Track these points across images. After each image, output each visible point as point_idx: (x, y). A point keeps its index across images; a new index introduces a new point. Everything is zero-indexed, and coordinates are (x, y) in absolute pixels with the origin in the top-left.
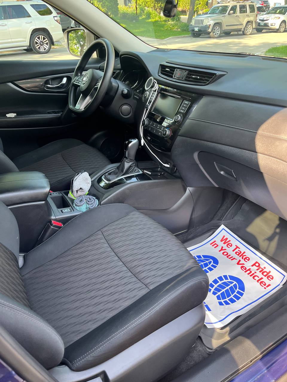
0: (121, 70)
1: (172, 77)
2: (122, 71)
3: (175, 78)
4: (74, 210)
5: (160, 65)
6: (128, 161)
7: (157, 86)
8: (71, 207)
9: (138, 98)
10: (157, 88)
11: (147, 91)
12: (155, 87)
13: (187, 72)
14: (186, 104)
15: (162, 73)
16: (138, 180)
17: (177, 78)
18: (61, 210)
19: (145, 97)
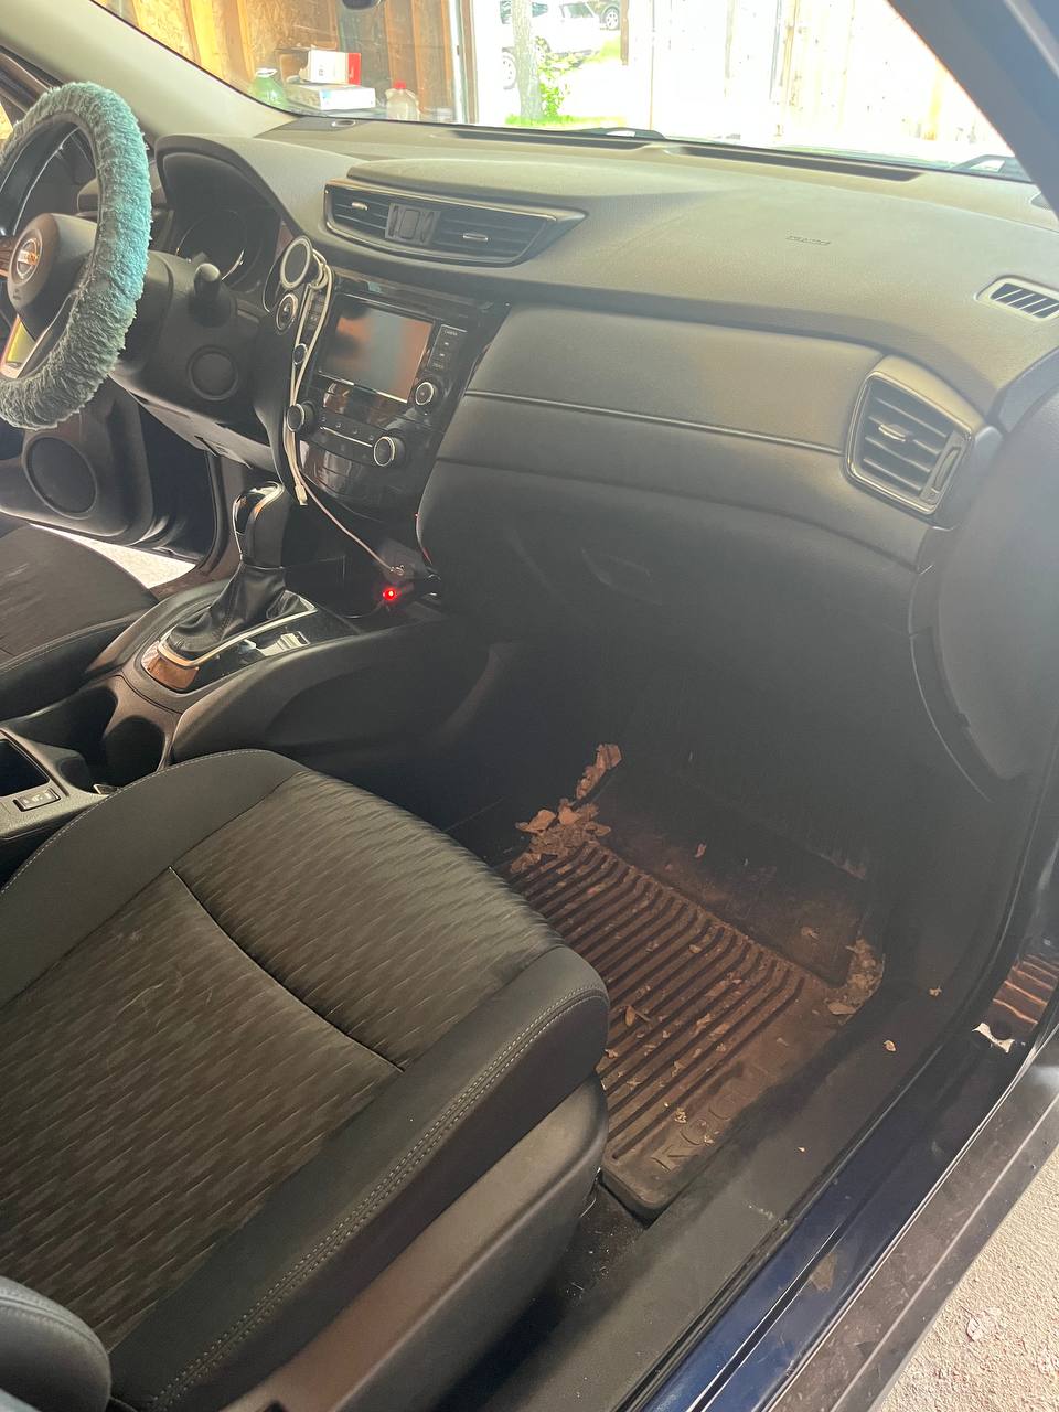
0: (168, 210)
1: (381, 235)
2: (171, 213)
3: (394, 238)
4: (66, 793)
5: (327, 187)
6: (258, 574)
7: (327, 275)
8: (54, 780)
9: (256, 320)
10: (329, 279)
11: (288, 292)
12: (320, 277)
13: (437, 214)
14: (449, 338)
15: (338, 220)
16: (303, 642)
17: (402, 240)
18: (15, 801)
19: (285, 317)
